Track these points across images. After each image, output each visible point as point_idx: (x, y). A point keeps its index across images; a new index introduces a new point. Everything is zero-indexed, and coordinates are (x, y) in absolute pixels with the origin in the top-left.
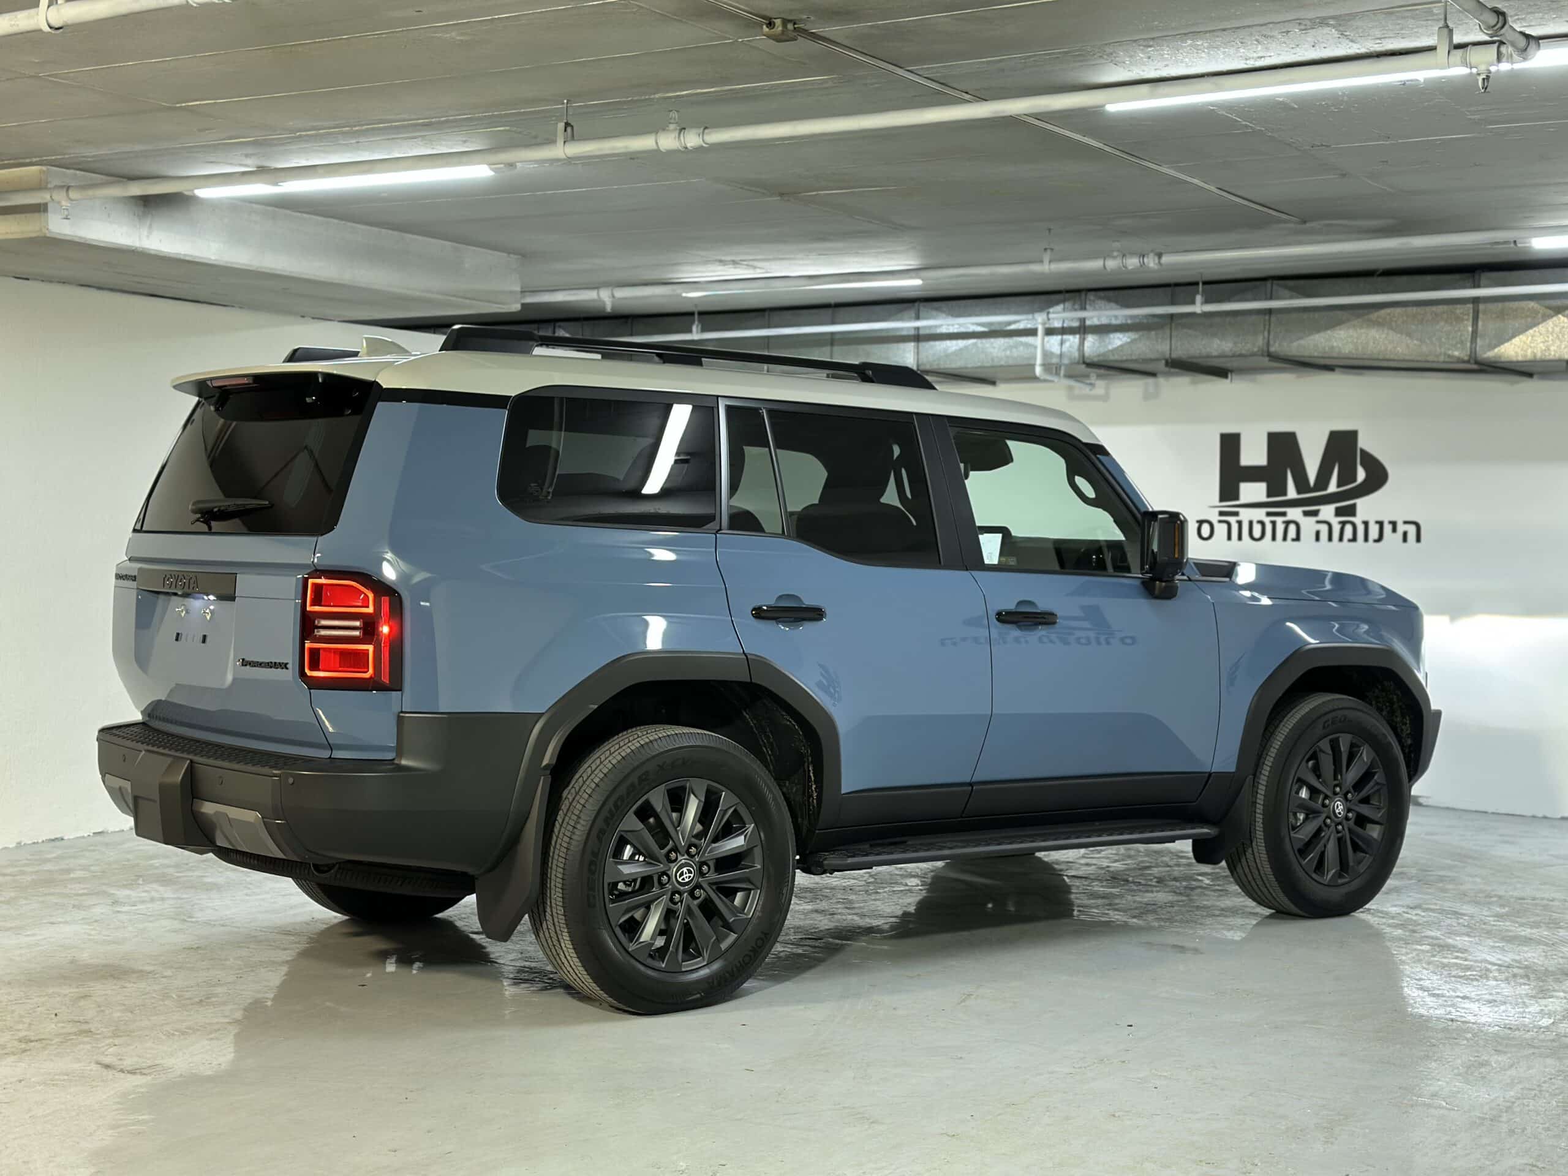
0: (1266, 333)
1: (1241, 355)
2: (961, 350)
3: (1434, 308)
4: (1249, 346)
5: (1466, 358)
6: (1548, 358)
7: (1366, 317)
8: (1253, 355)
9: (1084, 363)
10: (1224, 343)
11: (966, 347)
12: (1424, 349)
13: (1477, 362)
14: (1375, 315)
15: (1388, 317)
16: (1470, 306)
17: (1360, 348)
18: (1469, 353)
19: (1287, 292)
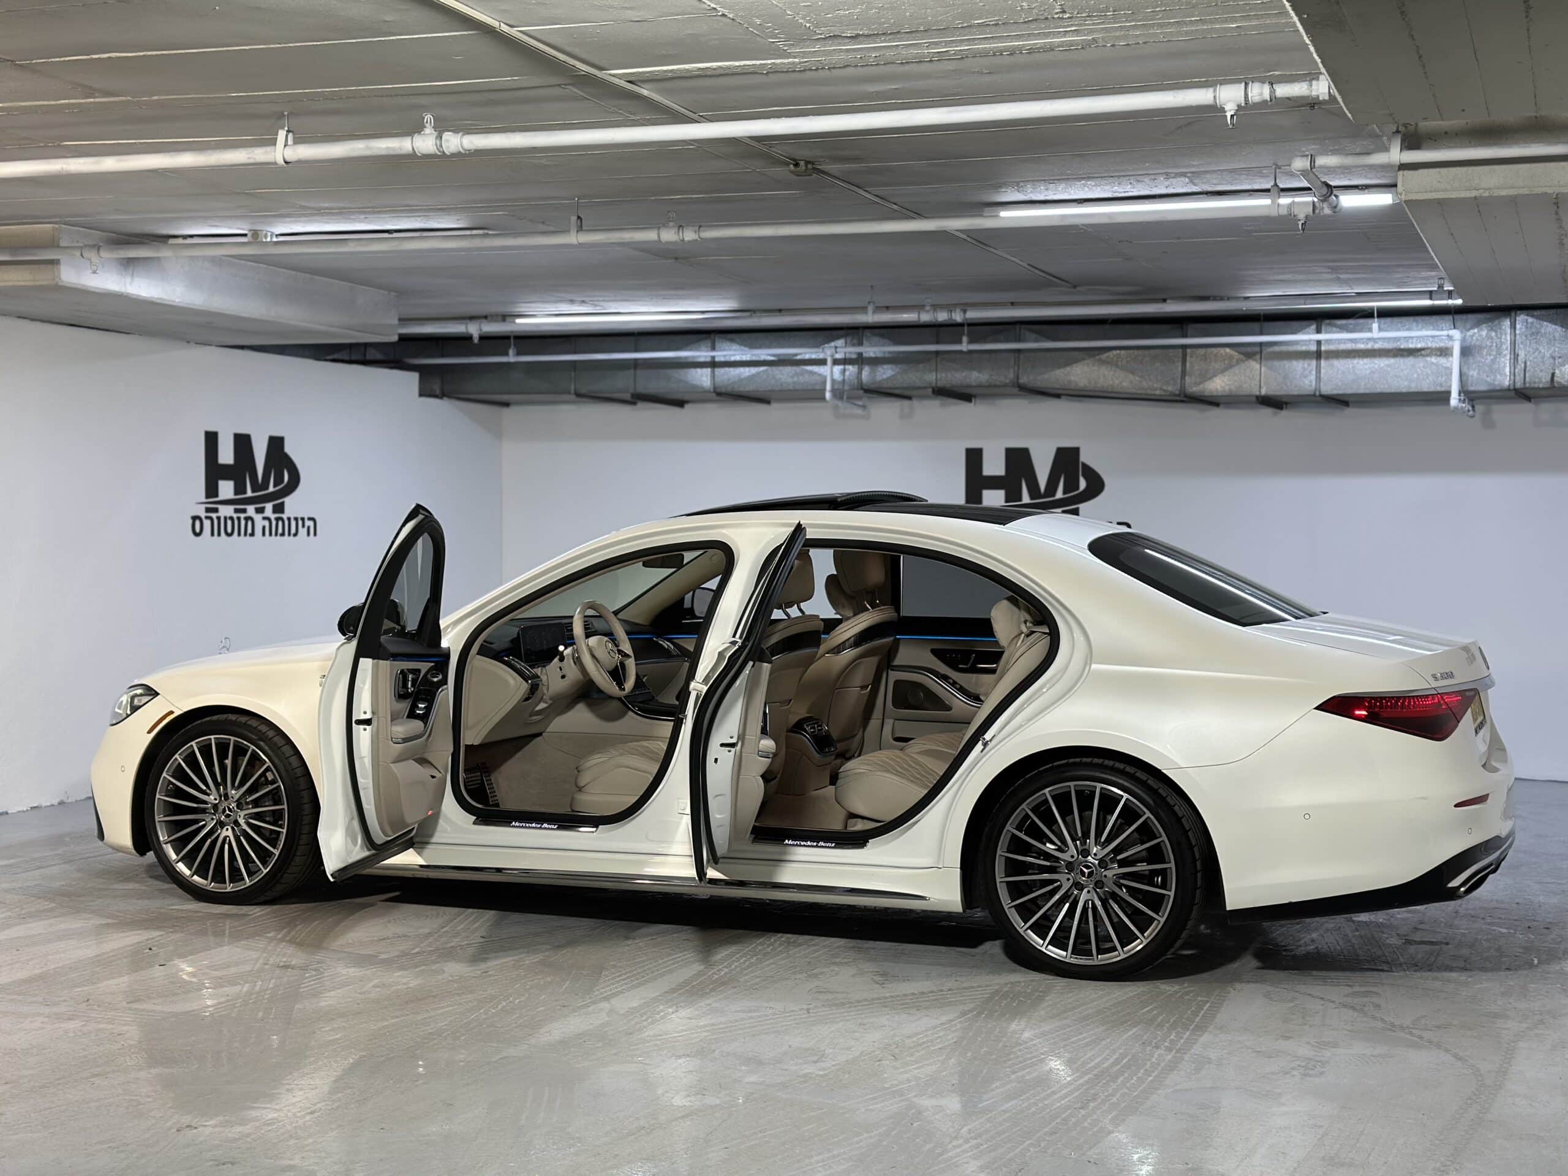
0: (1016, 368)
1: (996, 386)
2: (753, 375)
3: (1152, 351)
4: (1002, 378)
5: (1177, 392)
6: (1241, 393)
7: (1097, 357)
8: (1005, 385)
9: (862, 389)
10: (981, 375)
11: (758, 373)
12: (1144, 384)
13: (1186, 396)
14: (1104, 356)
15: (1115, 359)
16: (1180, 350)
17: (1093, 382)
18: (1179, 386)
19: (1034, 336)
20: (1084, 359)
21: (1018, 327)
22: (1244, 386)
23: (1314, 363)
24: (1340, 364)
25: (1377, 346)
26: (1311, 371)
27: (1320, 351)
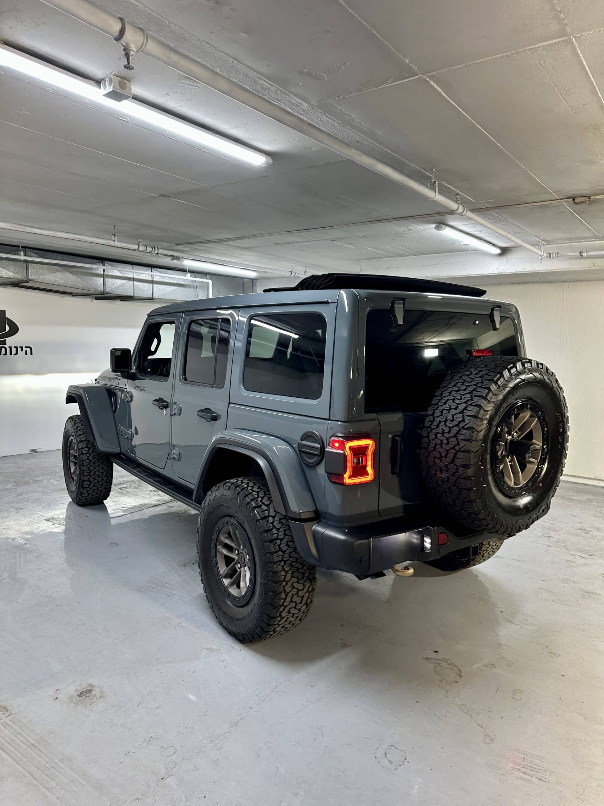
1: (17, 279)
12: (89, 286)
18: (103, 288)
20: (62, 271)
21: (27, 249)
22: (128, 291)
23: (151, 285)
24: (160, 286)
25: (172, 281)
26: (150, 288)
27: (153, 281)
